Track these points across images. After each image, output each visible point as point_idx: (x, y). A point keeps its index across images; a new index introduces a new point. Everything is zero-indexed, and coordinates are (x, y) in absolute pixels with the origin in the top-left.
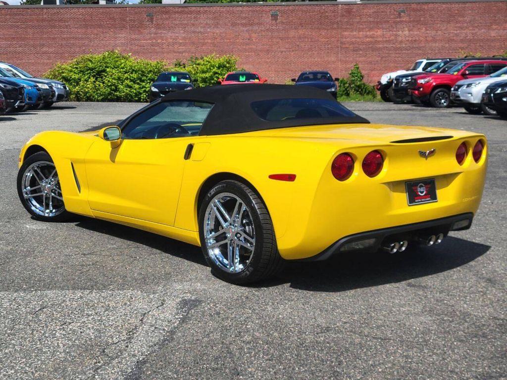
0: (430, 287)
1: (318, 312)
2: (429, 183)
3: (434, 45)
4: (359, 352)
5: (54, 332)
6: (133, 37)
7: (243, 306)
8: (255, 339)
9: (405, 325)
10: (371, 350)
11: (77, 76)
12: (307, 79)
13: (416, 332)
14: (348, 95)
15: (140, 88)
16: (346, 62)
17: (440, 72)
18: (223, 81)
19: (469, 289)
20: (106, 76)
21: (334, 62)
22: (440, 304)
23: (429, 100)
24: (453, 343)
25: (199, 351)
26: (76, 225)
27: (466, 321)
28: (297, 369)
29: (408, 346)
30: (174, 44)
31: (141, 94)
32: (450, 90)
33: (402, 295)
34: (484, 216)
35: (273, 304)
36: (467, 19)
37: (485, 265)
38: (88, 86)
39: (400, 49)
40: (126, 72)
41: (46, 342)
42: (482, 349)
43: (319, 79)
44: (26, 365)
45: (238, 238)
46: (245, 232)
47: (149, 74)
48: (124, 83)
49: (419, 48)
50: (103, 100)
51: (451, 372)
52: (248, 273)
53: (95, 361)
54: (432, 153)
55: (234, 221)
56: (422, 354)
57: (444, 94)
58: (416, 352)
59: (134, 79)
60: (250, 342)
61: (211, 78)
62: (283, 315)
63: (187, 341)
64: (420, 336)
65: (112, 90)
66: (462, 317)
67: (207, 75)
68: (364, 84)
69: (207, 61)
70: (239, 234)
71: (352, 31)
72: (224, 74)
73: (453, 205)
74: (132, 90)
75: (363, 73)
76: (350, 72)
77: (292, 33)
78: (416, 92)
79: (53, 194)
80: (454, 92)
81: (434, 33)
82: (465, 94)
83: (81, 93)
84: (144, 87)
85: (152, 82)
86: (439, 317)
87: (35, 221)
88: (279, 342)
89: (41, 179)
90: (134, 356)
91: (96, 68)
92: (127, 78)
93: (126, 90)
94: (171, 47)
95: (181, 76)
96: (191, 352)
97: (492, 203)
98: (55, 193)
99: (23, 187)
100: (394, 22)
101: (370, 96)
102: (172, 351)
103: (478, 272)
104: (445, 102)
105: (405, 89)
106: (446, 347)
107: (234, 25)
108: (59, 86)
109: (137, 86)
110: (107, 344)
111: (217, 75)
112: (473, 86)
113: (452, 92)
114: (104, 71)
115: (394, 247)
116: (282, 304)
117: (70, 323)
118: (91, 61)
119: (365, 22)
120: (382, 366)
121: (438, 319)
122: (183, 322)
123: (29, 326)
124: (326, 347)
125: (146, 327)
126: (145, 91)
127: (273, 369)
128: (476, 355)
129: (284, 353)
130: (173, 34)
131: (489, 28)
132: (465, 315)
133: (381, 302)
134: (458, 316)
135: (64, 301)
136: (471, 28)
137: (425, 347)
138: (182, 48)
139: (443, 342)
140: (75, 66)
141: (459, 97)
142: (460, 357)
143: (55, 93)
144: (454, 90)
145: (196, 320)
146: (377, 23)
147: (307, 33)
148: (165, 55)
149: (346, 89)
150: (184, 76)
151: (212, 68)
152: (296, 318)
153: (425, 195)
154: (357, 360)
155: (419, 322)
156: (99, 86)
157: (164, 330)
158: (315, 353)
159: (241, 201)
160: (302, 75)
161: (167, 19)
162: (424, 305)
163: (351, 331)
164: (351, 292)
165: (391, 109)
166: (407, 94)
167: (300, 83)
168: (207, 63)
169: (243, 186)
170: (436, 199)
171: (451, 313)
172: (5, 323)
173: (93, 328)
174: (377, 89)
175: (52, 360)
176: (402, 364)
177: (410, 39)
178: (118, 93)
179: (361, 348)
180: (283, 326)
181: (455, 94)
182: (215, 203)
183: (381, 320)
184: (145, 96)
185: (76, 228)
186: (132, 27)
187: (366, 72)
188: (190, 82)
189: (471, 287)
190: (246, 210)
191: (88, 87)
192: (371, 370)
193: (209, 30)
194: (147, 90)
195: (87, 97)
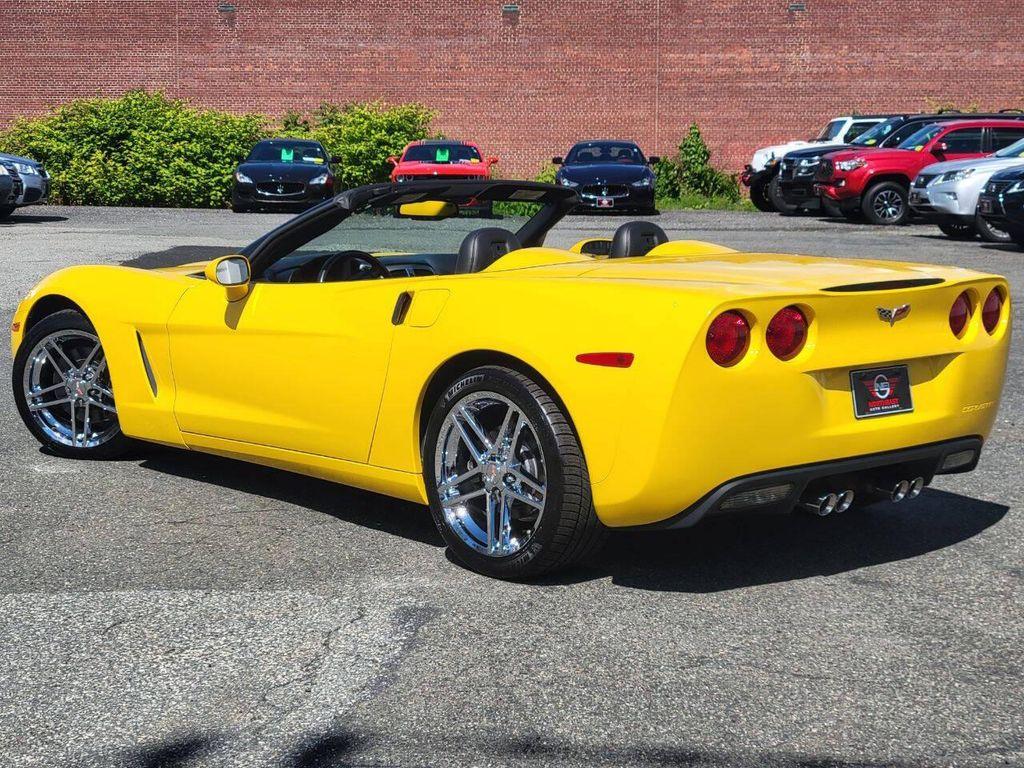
0: (899, 584)
1: (678, 630)
2: (897, 374)
3: (867, 84)
4: (769, 700)
5: (155, 666)
6: (189, 58)
7: (523, 618)
8: (561, 678)
9: (855, 653)
10: (792, 697)
11: (64, 148)
12: (588, 158)
13: (878, 665)
14: (675, 194)
15: (208, 176)
16: (672, 121)
17: (885, 146)
18: (398, 161)
19: (977, 588)
20: (129, 148)
21: (644, 121)
22: (920, 615)
23: (860, 208)
24: (951, 684)
25: (454, 698)
26: (140, 465)
27: (976, 647)
28: (652, 729)
29: (865, 689)
30: (282, 76)
31: (210, 188)
32: (908, 187)
33: (844, 600)
34: (997, 450)
35: (585, 616)
36: (942, 25)
37: (1007, 544)
38: (90, 169)
39: (794, 92)
40: (176, 140)
41: (144, 683)
42: (1010, 695)
43: (615, 159)
44: (114, 722)
45: (509, 484)
46: (523, 471)
47: (228, 144)
48: (171, 164)
49: (835, 91)
50: (123, 203)
51: (953, 733)
52: (530, 555)
53: (250, 715)
54: (903, 312)
55: (501, 450)
56: (894, 703)
57: (892, 195)
58: (880, 701)
59: (196, 154)
60: (552, 684)
61: (373, 154)
62: (607, 635)
63: (425, 682)
64: (886, 672)
65: (145, 180)
66: (966, 638)
67: (362, 147)
68: (712, 171)
69: (361, 116)
70: (511, 475)
71: (684, 52)
72: (402, 146)
73: (943, 419)
74: (191, 181)
75: (710, 145)
76: (680, 144)
77: (550, 55)
78: (832, 190)
79: (91, 399)
80: (917, 190)
81: (866, 57)
82: (940, 195)
83: (72, 186)
84: (217, 173)
85: (235, 163)
86: (921, 640)
87: (52, 459)
88: (610, 683)
89: (65, 368)
90: (327, 706)
91: (107, 130)
92: (179, 151)
93: (178, 179)
94: (275, 84)
95: (301, 149)
96: (437, 700)
97: (1013, 425)
98: (96, 398)
99: (26, 386)
100: (780, 32)
101: (725, 199)
102: (399, 699)
103: (992, 556)
104: (894, 213)
105: (805, 182)
106: (938, 691)
107: (419, 33)
108: (30, 170)
109: (202, 171)
110: (268, 686)
111: (385, 148)
112: (958, 177)
113: (912, 189)
114: (126, 136)
115: (826, 503)
116: (603, 616)
117: (182, 651)
118: (96, 113)
119: (713, 31)
120: (816, 723)
121: (918, 643)
122: (410, 647)
123: (101, 654)
124: (703, 692)
125: (337, 657)
126: (219, 182)
127: (605, 730)
128: (998, 704)
129: (622, 702)
130: (280, 54)
131: (990, 47)
132: (972, 636)
133: (803, 612)
134: (958, 637)
135: (158, 610)
136: (950, 48)
137: (897, 691)
138: (300, 86)
139: (933, 684)
140: (59, 124)
141: (927, 200)
142: (968, 708)
143: (22, 185)
144: (916, 187)
145: (435, 644)
146: (741, 33)
147: (583, 55)
148: (262, 99)
149: (671, 183)
150: (310, 148)
151: (373, 132)
152: (635, 640)
153: (888, 397)
154: (768, 713)
155: (881, 647)
156: (116, 169)
157: (374, 661)
158: (682, 703)
159: (517, 409)
160: (577, 148)
161: (266, 19)
162: (888, 617)
163: (750, 664)
164: (741, 593)
165: (777, 226)
166: (811, 194)
167: (572, 167)
168: (362, 120)
169: (521, 377)
170: (911, 407)
171: (944, 632)
172: (49, 650)
173: (231, 657)
174: (744, 181)
175: (166, 714)
176: (856, 720)
177: (815, 70)
178: (157, 187)
179: (772, 693)
180: (612, 655)
181: (918, 194)
182: (460, 413)
183: (806, 644)
184: (220, 194)
185: (144, 471)
186: (185, 37)
187: (716, 144)
188: (324, 163)
189: (981, 584)
190: (526, 426)
191: (90, 174)
192: (798, 730)
193: (361, 45)
194: (225, 180)
195: (87, 195)
